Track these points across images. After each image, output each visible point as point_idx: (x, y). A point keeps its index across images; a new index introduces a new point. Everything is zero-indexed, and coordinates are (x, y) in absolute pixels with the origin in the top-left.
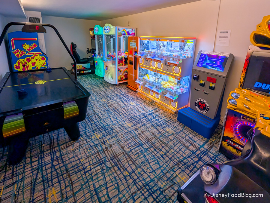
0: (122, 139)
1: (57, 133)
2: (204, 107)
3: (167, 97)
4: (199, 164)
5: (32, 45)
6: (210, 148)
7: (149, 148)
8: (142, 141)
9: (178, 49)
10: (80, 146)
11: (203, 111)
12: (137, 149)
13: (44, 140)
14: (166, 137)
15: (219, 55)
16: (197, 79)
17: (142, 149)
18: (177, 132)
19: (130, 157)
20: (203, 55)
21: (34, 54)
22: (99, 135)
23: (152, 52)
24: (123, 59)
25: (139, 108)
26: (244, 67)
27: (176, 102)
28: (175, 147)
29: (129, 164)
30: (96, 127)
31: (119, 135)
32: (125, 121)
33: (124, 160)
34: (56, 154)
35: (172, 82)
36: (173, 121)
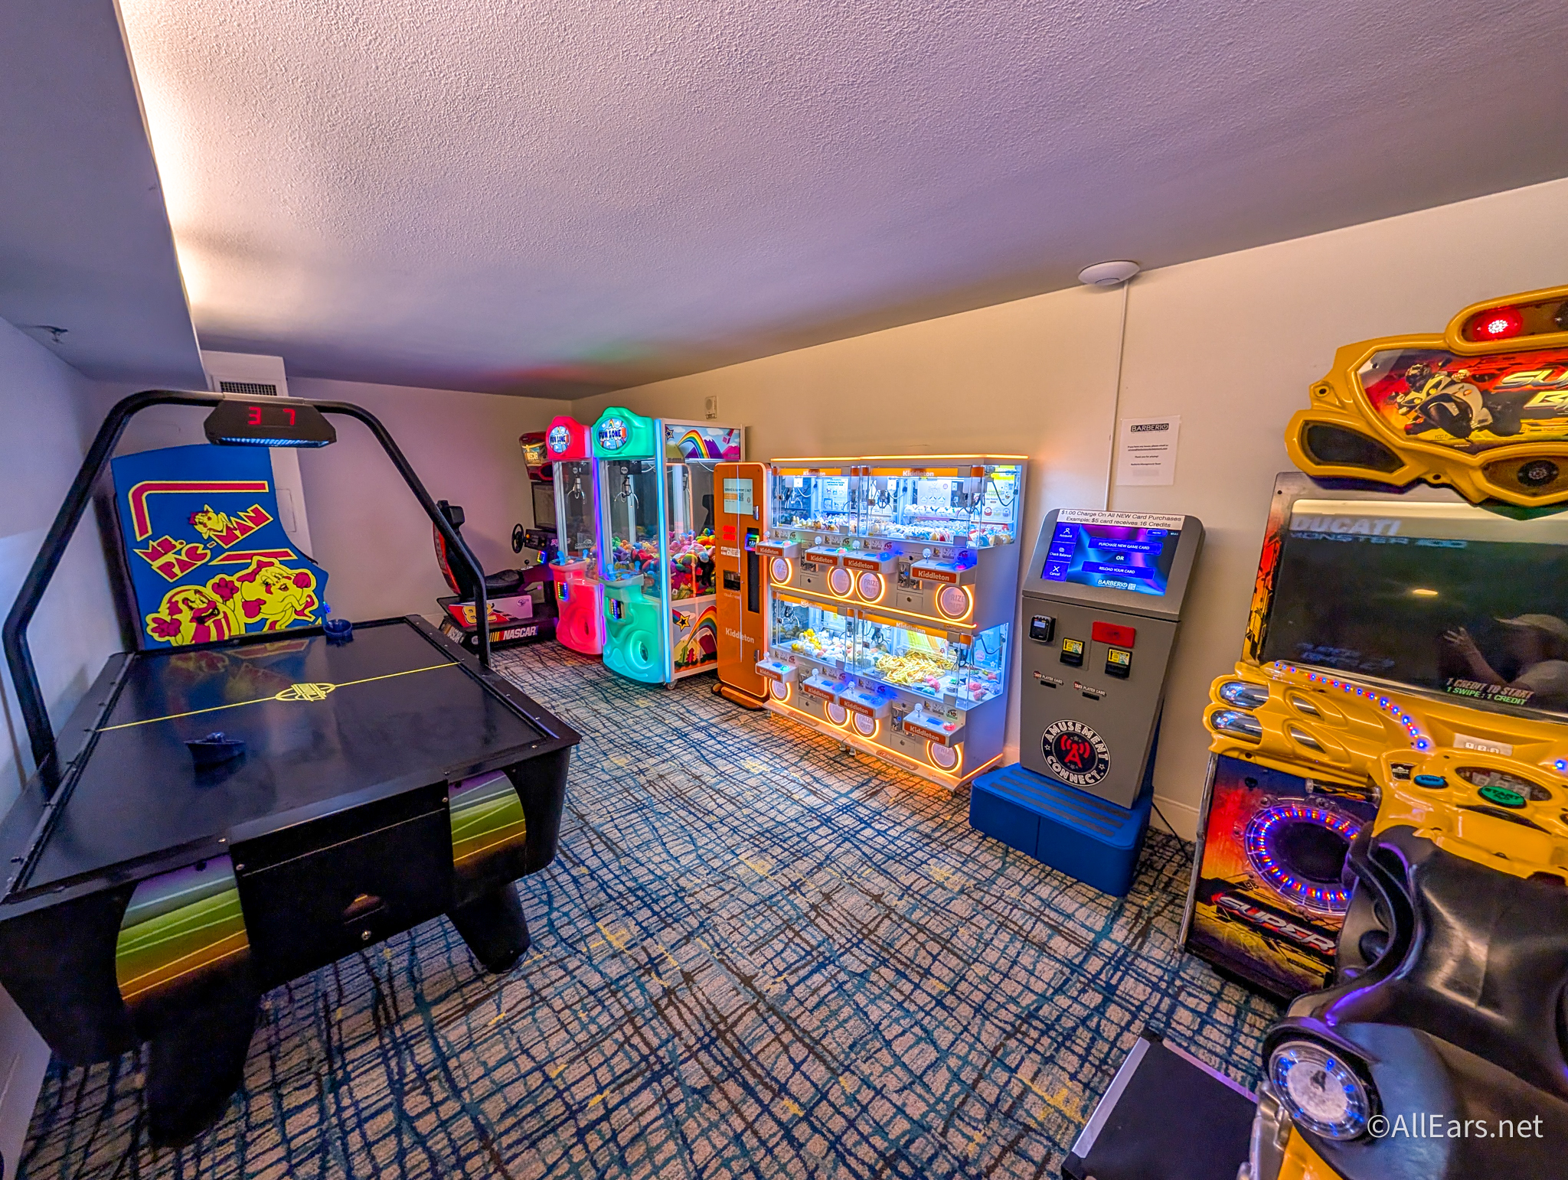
0: (736, 937)
1: (406, 945)
2: (1086, 756)
3: (913, 725)
4: (1108, 1020)
5: (241, 514)
6: (1140, 940)
7: (873, 968)
8: (830, 937)
9: (947, 510)
10: (536, 997)
11: (1081, 777)
12: (817, 979)
13: (340, 989)
14: (936, 909)
15: (1139, 526)
16: (1047, 635)
17: (842, 977)
18: (980, 882)
19: (790, 1023)
20: (1068, 530)
21: (256, 559)
22: (624, 931)
23: (833, 525)
24: (693, 565)
25: (791, 786)
26: (1260, 568)
27: (956, 746)
28: (988, 950)
29: (791, 1060)
30: (602, 895)
31: (717, 919)
32: (738, 852)
33: (764, 1043)
34: (412, 1055)
35: (924, 657)
36: (951, 830)
